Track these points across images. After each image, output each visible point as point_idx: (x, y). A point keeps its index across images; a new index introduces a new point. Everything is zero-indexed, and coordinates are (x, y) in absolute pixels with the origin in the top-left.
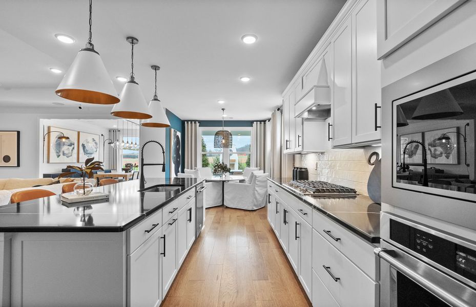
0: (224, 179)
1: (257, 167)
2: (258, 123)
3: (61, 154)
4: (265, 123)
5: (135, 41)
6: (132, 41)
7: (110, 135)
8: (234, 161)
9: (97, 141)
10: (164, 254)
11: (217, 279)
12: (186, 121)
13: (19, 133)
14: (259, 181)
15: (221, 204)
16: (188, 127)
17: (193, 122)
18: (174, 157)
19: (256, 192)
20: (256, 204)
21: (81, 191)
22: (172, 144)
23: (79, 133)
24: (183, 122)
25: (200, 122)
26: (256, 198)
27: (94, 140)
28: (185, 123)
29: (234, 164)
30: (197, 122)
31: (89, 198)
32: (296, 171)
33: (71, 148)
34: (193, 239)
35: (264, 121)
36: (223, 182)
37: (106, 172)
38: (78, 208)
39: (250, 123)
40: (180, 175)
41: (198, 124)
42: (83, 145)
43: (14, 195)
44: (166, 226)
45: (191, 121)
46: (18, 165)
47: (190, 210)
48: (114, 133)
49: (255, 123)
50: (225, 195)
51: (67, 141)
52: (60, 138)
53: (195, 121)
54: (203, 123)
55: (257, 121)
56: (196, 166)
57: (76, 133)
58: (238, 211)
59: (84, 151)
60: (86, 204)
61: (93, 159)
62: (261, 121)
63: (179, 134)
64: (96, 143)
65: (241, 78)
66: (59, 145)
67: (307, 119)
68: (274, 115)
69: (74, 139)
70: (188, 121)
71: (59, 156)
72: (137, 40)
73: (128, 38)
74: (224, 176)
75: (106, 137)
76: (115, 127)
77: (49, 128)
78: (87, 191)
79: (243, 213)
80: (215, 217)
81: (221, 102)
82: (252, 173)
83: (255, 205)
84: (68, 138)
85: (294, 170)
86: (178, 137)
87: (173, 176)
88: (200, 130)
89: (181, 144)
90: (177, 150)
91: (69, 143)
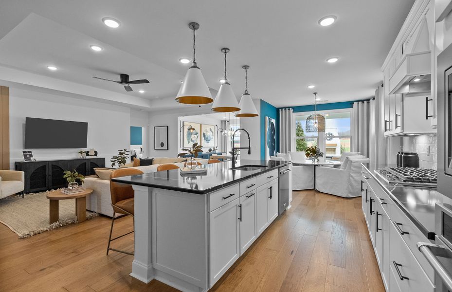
0: (316, 163)
1: (358, 151)
2: (360, 103)
3: (190, 141)
4: (369, 102)
5: (227, 50)
6: (225, 51)
7: (222, 125)
8: (336, 145)
9: (213, 131)
10: (241, 219)
11: (292, 253)
12: (280, 108)
13: (167, 127)
14: (355, 167)
15: (313, 188)
16: (282, 114)
17: (287, 109)
18: (269, 142)
19: (351, 178)
20: (352, 191)
21: (190, 167)
22: (267, 130)
23: (201, 124)
24: (278, 110)
25: (294, 108)
26: (351, 185)
27: (211, 130)
28: (279, 111)
29: (335, 148)
30: (291, 109)
31: (194, 171)
32: (401, 156)
33: (196, 136)
34: (276, 215)
35: (368, 100)
36: (315, 166)
37: (218, 154)
38: (188, 178)
39: (349, 104)
40: (275, 158)
41: (291, 110)
42: (204, 134)
43: (159, 167)
44: (244, 198)
45: (285, 108)
46: (168, 149)
47: (271, 188)
48: (224, 123)
49: (356, 103)
50: (316, 179)
51: (194, 131)
52: (190, 129)
53: (289, 108)
54: (297, 109)
55: (358, 101)
56: (290, 150)
57: (199, 125)
58: (330, 196)
59: (205, 139)
60: (193, 175)
61: (197, 144)
62: (363, 101)
63: (274, 121)
64: (212, 132)
65: (327, 60)
66: (190, 134)
67: (409, 94)
68: (377, 92)
69: (198, 130)
70: (282, 108)
71: (189, 142)
72: (229, 49)
73: (222, 50)
74: (316, 160)
75: (219, 126)
76: (224, 118)
77: (183, 122)
78: (194, 167)
79: (335, 199)
80: (304, 199)
81: (311, 87)
82: (347, 158)
83: (350, 193)
84: (194, 129)
85: (398, 155)
86: (272, 124)
87: (268, 158)
88: (294, 116)
89: (276, 131)
90: (272, 136)
91: (195, 133)
